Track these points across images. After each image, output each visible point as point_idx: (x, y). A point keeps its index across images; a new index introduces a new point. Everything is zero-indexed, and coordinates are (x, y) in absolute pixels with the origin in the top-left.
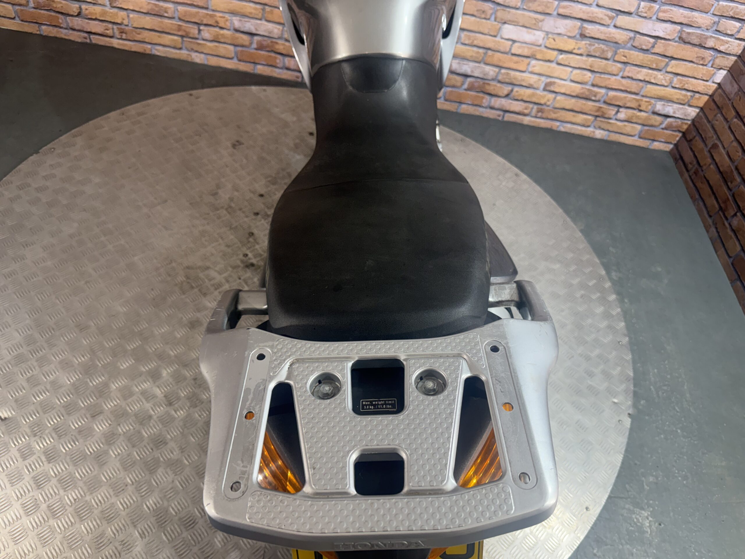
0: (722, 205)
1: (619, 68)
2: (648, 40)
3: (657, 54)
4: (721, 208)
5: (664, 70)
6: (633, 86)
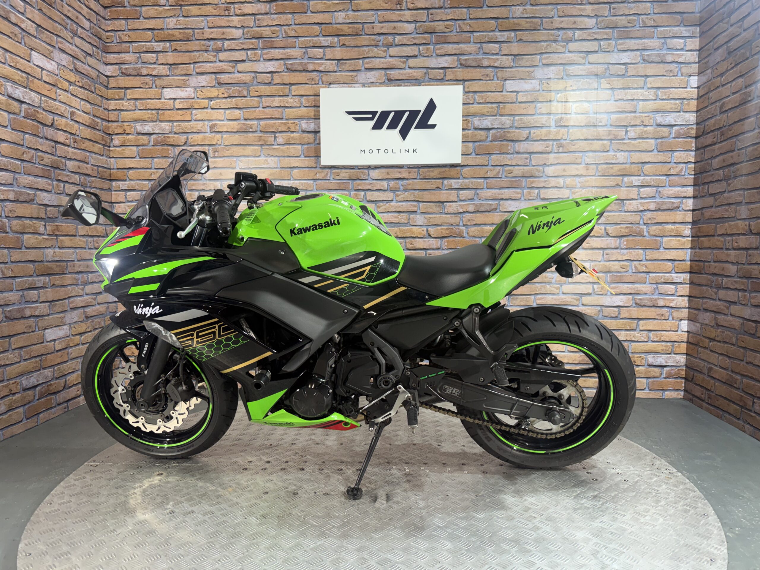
0: (741, 404)
2: (613, 310)
3: (625, 318)
4: (742, 407)
5: (638, 329)
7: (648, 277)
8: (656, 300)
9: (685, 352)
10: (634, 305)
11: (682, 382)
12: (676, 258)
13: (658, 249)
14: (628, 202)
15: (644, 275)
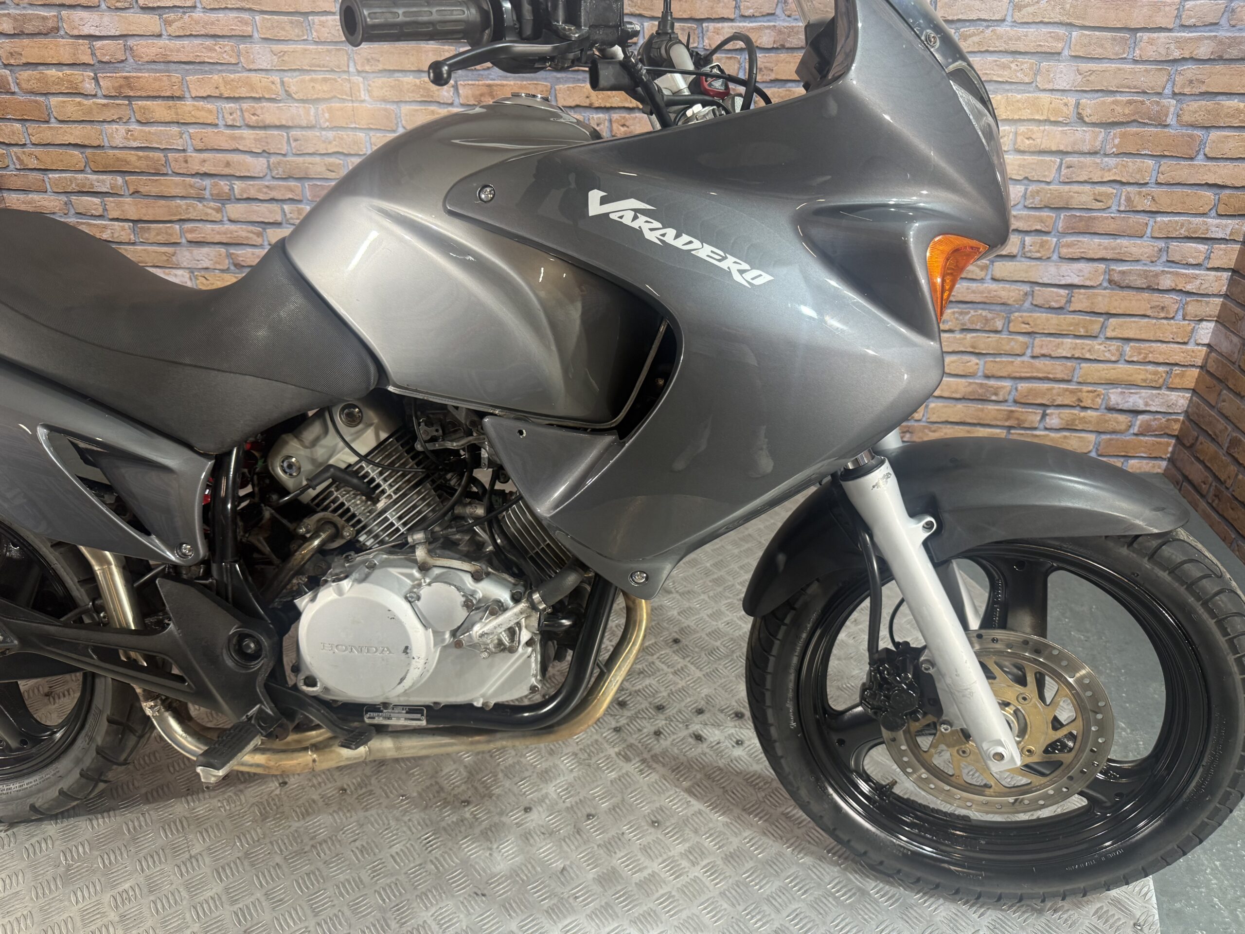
1: (1022, 342)
2: (1056, 293)
3: (1080, 311)
5: (1101, 336)
6: (1058, 369)
7: (1151, 223)
8: (1156, 275)
9: (1192, 386)
10: (1105, 284)
11: (1168, 444)
12: (1229, 184)
13: (1192, 159)
14: (1146, 36)
15: (1142, 218)
